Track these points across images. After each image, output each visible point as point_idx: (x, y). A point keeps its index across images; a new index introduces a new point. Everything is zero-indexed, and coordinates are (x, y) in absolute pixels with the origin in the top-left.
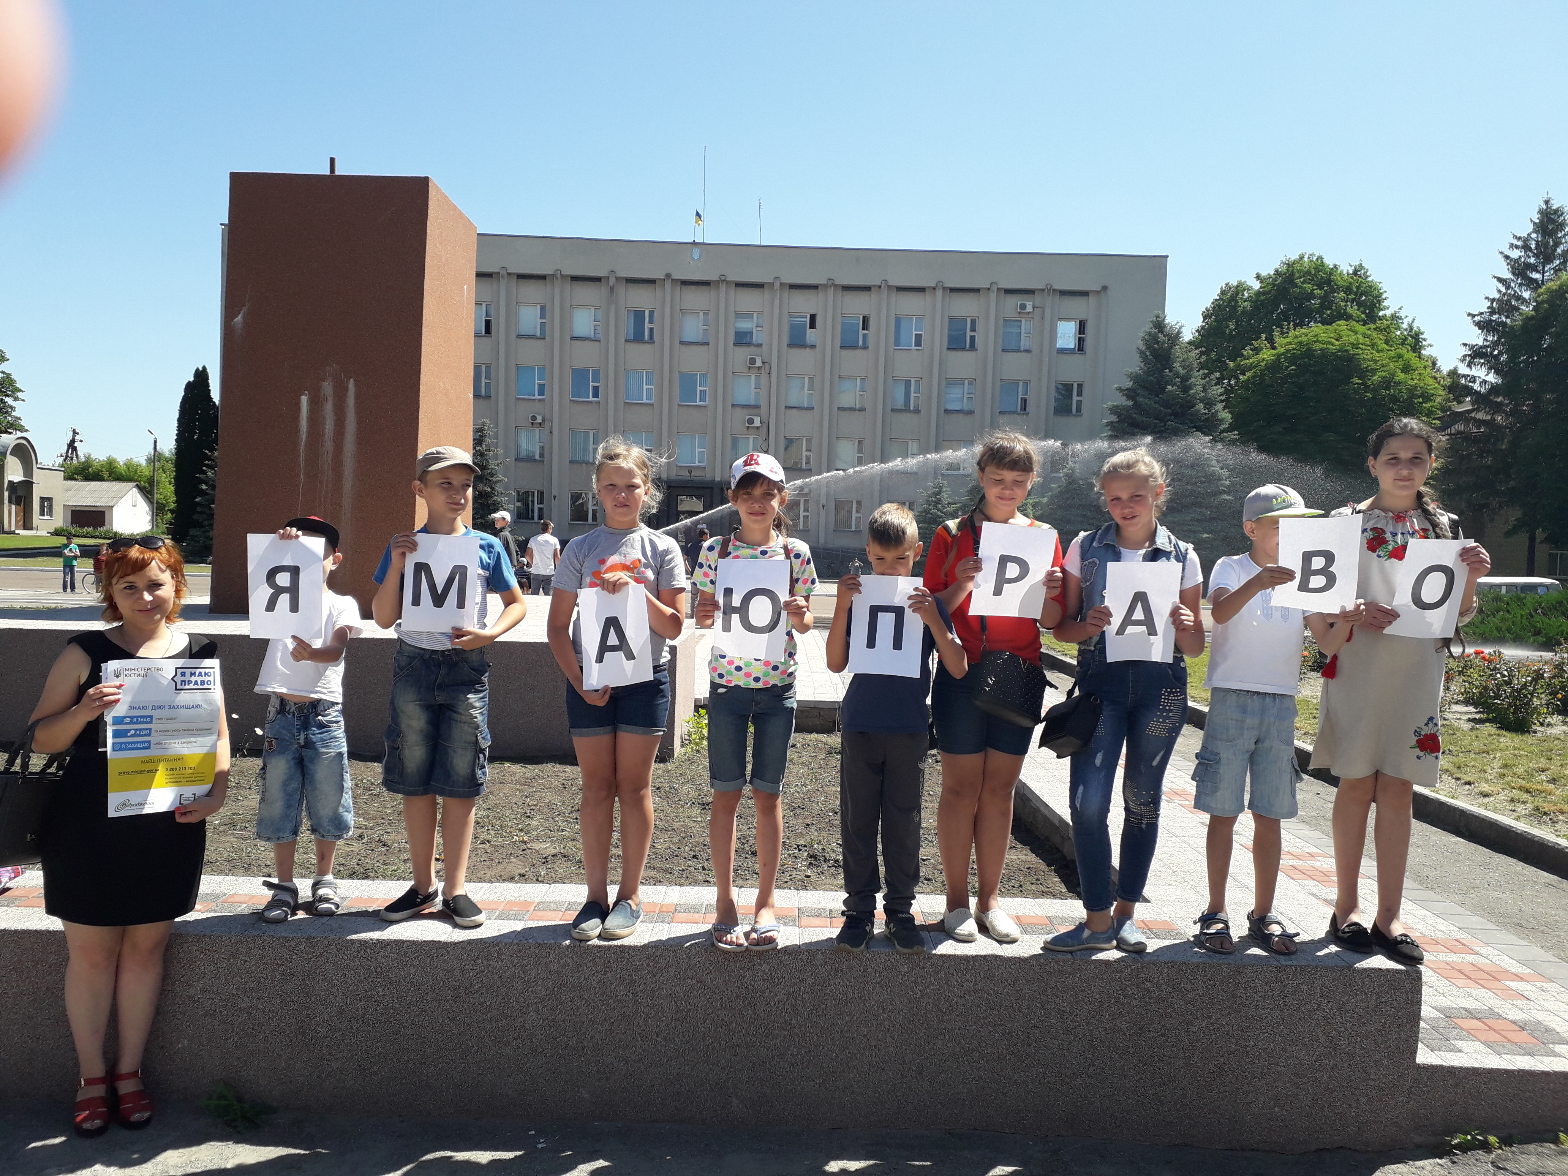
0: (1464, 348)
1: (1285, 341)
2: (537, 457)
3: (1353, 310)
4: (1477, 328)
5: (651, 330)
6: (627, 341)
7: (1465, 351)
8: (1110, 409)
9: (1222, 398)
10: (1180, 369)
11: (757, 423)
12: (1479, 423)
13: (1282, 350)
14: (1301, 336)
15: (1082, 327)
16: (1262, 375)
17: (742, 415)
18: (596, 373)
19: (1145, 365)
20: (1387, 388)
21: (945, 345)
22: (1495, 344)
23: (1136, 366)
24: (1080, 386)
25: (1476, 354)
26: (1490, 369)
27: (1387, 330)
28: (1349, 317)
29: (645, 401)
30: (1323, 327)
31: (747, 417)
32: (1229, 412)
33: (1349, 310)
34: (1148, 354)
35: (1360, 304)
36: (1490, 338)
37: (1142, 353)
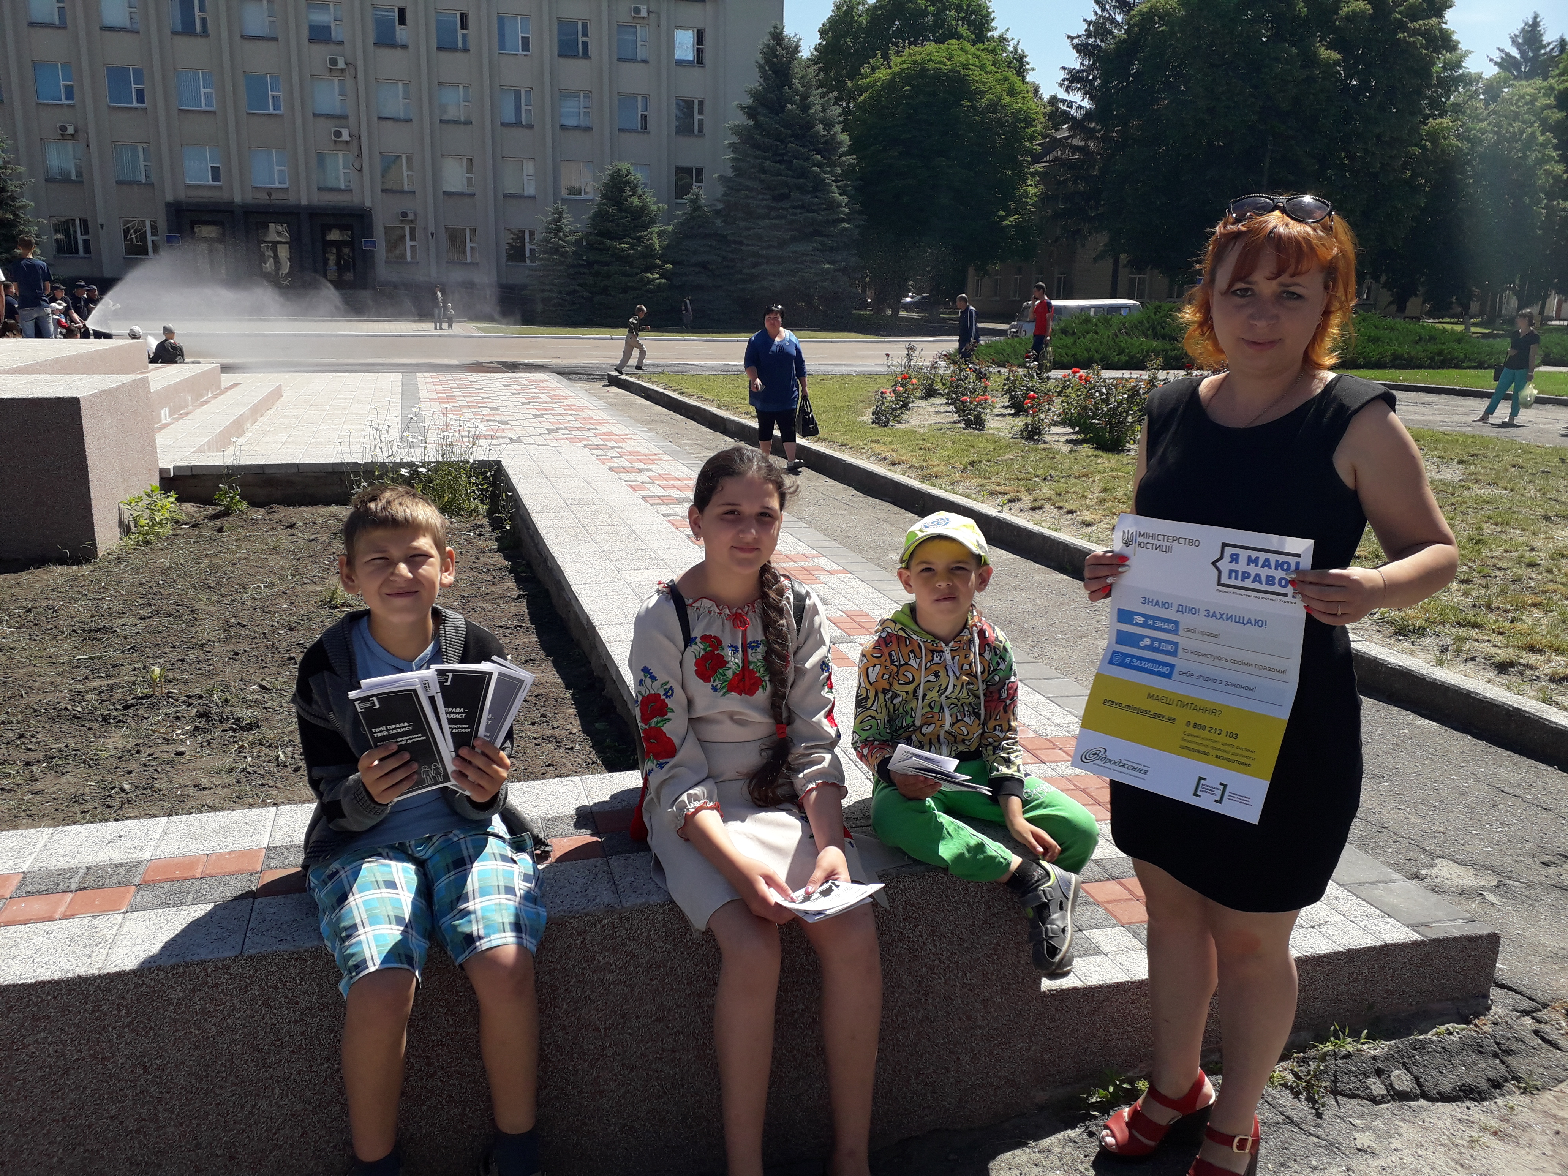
0: (1062, 72)
1: (899, 60)
2: (74, 177)
3: (963, 30)
4: (1075, 51)
5: (204, 21)
6: (174, 33)
7: (1063, 75)
8: (731, 129)
9: (841, 119)
10: (799, 86)
11: (345, 136)
12: (1075, 149)
13: (897, 69)
14: (915, 55)
15: (700, 37)
16: (879, 96)
17: (328, 127)
18: (138, 72)
19: (764, 81)
20: (994, 112)
21: (556, 52)
22: (1091, 68)
23: (754, 81)
24: (701, 103)
25: (1074, 79)
26: (1085, 94)
27: (994, 52)
28: (960, 37)
29: (204, 108)
30: (936, 46)
31: (333, 130)
32: (849, 135)
33: (960, 29)
34: (767, 68)
35: (970, 24)
36: (1086, 63)
37: (761, 67)
